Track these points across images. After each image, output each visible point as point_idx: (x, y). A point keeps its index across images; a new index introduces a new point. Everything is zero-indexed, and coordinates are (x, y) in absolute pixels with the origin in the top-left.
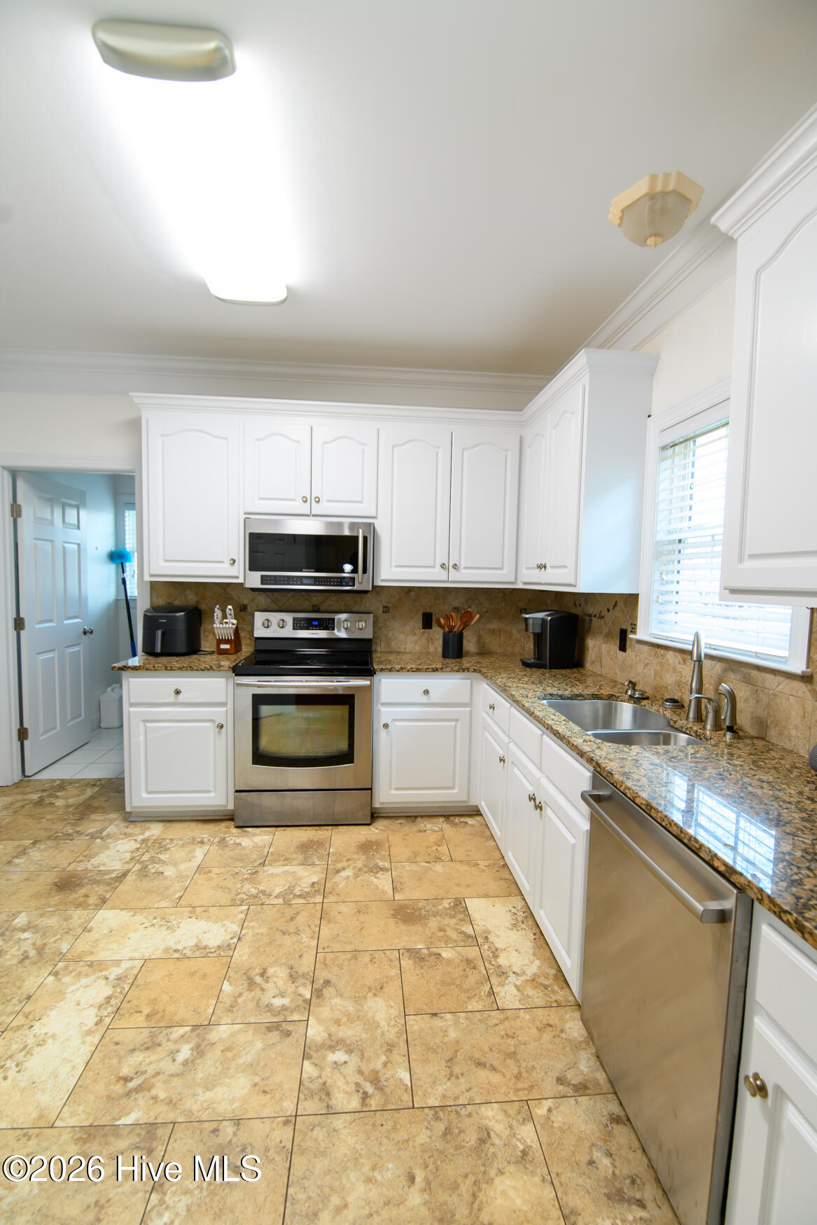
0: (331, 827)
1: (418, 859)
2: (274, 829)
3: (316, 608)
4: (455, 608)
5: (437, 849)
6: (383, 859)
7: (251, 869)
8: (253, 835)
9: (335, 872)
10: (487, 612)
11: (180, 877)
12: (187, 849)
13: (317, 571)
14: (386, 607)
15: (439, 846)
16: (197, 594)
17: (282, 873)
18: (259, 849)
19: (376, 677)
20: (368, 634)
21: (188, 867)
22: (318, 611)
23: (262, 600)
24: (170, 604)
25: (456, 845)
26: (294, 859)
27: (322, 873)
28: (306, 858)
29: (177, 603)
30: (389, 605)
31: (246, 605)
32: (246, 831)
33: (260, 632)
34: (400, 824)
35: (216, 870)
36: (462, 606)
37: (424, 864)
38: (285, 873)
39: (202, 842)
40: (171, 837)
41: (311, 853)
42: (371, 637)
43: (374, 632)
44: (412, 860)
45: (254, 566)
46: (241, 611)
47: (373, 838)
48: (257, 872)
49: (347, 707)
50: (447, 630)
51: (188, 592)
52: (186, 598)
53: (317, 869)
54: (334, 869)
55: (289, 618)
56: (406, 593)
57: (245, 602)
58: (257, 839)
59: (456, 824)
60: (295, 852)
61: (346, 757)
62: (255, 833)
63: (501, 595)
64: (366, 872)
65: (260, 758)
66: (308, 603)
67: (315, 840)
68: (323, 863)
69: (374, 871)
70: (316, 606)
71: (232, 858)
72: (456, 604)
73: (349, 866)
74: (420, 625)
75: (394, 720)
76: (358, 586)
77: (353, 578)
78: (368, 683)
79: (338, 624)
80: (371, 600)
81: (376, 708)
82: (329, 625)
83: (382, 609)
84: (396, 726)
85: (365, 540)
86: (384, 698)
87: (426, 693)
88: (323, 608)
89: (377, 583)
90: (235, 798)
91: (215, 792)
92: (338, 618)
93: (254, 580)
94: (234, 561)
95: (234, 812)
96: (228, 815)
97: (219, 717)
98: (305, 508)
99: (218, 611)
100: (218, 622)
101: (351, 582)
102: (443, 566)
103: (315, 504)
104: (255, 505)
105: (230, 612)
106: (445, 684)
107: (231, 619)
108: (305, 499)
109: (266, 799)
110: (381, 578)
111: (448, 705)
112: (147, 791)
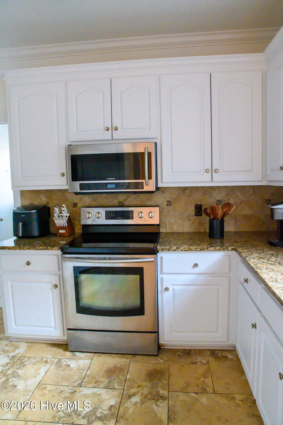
0: (131, 356)
1: (189, 390)
2: (93, 354)
3: (121, 204)
4: (218, 201)
5: (204, 381)
6: (163, 388)
7: (71, 389)
8: (79, 359)
9: (128, 397)
10: (241, 203)
11: (26, 391)
12: (36, 367)
13: (116, 180)
14: (169, 201)
15: (205, 378)
16: (47, 197)
17: (91, 394)
18: (80, 371)
19: (159, 255)
20: (156, 221)
21: (33, 382)
22: (123, 206)
23: (82, 200)
24: (32, 204)
25: (218, 378)
26: (102, 382)
27: (119, 397)
28: (110, 382)
30: (171, 200)
31: (77, 203)
32: (75, 355)
34: (179, 356)
35: (49, 388)
36: (223, 199)
37: (193, 395)
38: (94, 394)
39: (46, 362)
40: (29, 356)
41: (114, 377)
42: (158, 223)
43: (161, 219)
44: (184, 391)
46: (74, 207)
47: (158, 367)
48: (75, 391)
49: (138, 277)
50: (212, 217)
51: (42, 196)
52: (41, 200)
53: (116, 393)
54: (128, 394)
55: (103, 211)
56: (183, 191)
57: (76, 202)
58: (81, 362)
59: (219, 358)
60: (103, 376)
61: (139, 311)
62: (81, 357)
63: (251, 190)
64: (149, 399)
65: (81, 309)
66: (116, 201)
67: (119, 366)
68: (121, 388)
69: (156, 398)
70: (121, 202)
71: (62, 377)
72: (218, 197)
73: (138, 392)
74: (193, 213)
75: (173, 285)
76: (146, 189)
77: (143, 183)
78: (153, 259)
79: (135, 215)
80: (159, 198)
81: (160, 277)
82: (128, 215)
83: (166, 203)
84: (174, 289)
85: (149, 154)
86: (165, 271)
87: (196, 265)
88: (125, 204)
89: (160, 185)
90: (67, 334)
91: (56, 328)
92: (136, 210)
93: (76, 187)
94: (64, 175)
95: (67, 342)
96: (64, 343)
97: (54, 280)
98: (108, 135)
99: (57, 209)
100: (56, 216)
101: (141, 186)
102: (207, 171)
103: (114, 132)
104: (76, 136)
105: (64, 209)
106: (209, 260)
107: (65, 214)
108: (108, 129)
109: (87, 335)
110: (162, 182)
111: (212, 274)
112: (15, 325)
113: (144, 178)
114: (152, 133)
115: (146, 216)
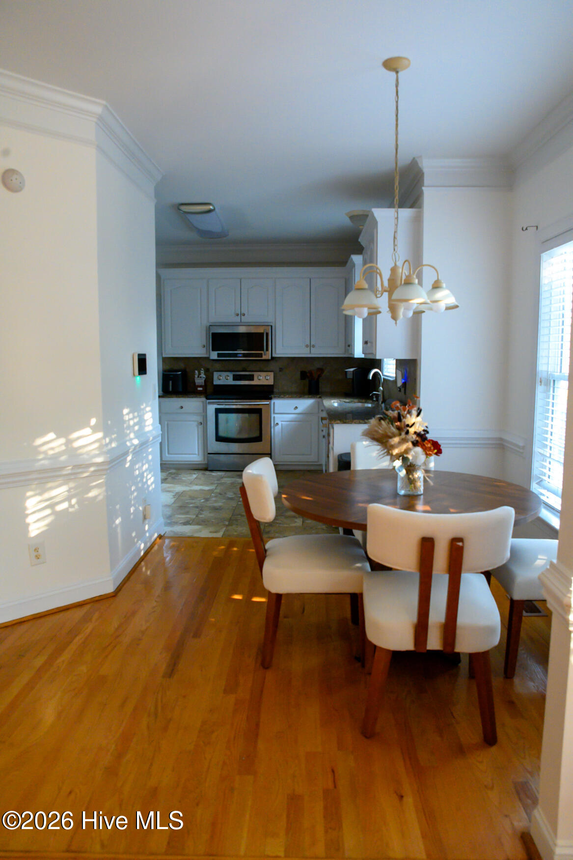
12: (189, 475)
13: (243, 351)
14: (281, 368)
16: (184, 364)
19: (273, 401)
20: (271, 382)
22: (245, 371)
23: (217, 366)
29: (175, 368)
30: (283, 367)
31: (209, 369)
32: (213, 472)
33: (216, 382)
36: (317, 366)
42: (272, 384)
43: (274, 383)
45: (214, 348)
46: (207, 371)
49: (258, 416)
50: (311, 379)
51: (180, 362)
52: (179, 366)
55: (230, 374)
56: (291, 361)
57: (209, 367)
58: (218, 474)
61: (259, 439)
65: (219, 439)
66: (240, 367)
70: (244, 368)
71: (209, 477)
74: (299, 377)
75: (282, 421)
76: (264, 357)
77: (262, 353)
78: (268, 403)
79: (255, 378)
80: (273, 365)
81: (273, 416)
82: (251, 378)
83: (278, 369)
84: (282, 424)
85: (267, 334)
86: (276, 411)
87: (296, 408)
88: (248, 370)
89: (274, 355)
90: (208, 457)
91: (198, 455)
92: (256, 374)
93: (214, 355)
94: (204, 347)
95: (207, 464)
96: (204, 466)
97: (200, 419)
98: (238, 319)
99: (196, 372)
100: (196, 376)
101: (261, 355)
102: (307, 346)
103: (242, 317)
104: (215, 318)
105: (202, 372)
106: (305, 404)
107: (203, 375)
108: (238, 315)
109: (222, 458)
110: (275, 353)
111: (307, 414)
112: (168, 453)
113: (263, 350)
114: (269, 319)
115: (263, 379)
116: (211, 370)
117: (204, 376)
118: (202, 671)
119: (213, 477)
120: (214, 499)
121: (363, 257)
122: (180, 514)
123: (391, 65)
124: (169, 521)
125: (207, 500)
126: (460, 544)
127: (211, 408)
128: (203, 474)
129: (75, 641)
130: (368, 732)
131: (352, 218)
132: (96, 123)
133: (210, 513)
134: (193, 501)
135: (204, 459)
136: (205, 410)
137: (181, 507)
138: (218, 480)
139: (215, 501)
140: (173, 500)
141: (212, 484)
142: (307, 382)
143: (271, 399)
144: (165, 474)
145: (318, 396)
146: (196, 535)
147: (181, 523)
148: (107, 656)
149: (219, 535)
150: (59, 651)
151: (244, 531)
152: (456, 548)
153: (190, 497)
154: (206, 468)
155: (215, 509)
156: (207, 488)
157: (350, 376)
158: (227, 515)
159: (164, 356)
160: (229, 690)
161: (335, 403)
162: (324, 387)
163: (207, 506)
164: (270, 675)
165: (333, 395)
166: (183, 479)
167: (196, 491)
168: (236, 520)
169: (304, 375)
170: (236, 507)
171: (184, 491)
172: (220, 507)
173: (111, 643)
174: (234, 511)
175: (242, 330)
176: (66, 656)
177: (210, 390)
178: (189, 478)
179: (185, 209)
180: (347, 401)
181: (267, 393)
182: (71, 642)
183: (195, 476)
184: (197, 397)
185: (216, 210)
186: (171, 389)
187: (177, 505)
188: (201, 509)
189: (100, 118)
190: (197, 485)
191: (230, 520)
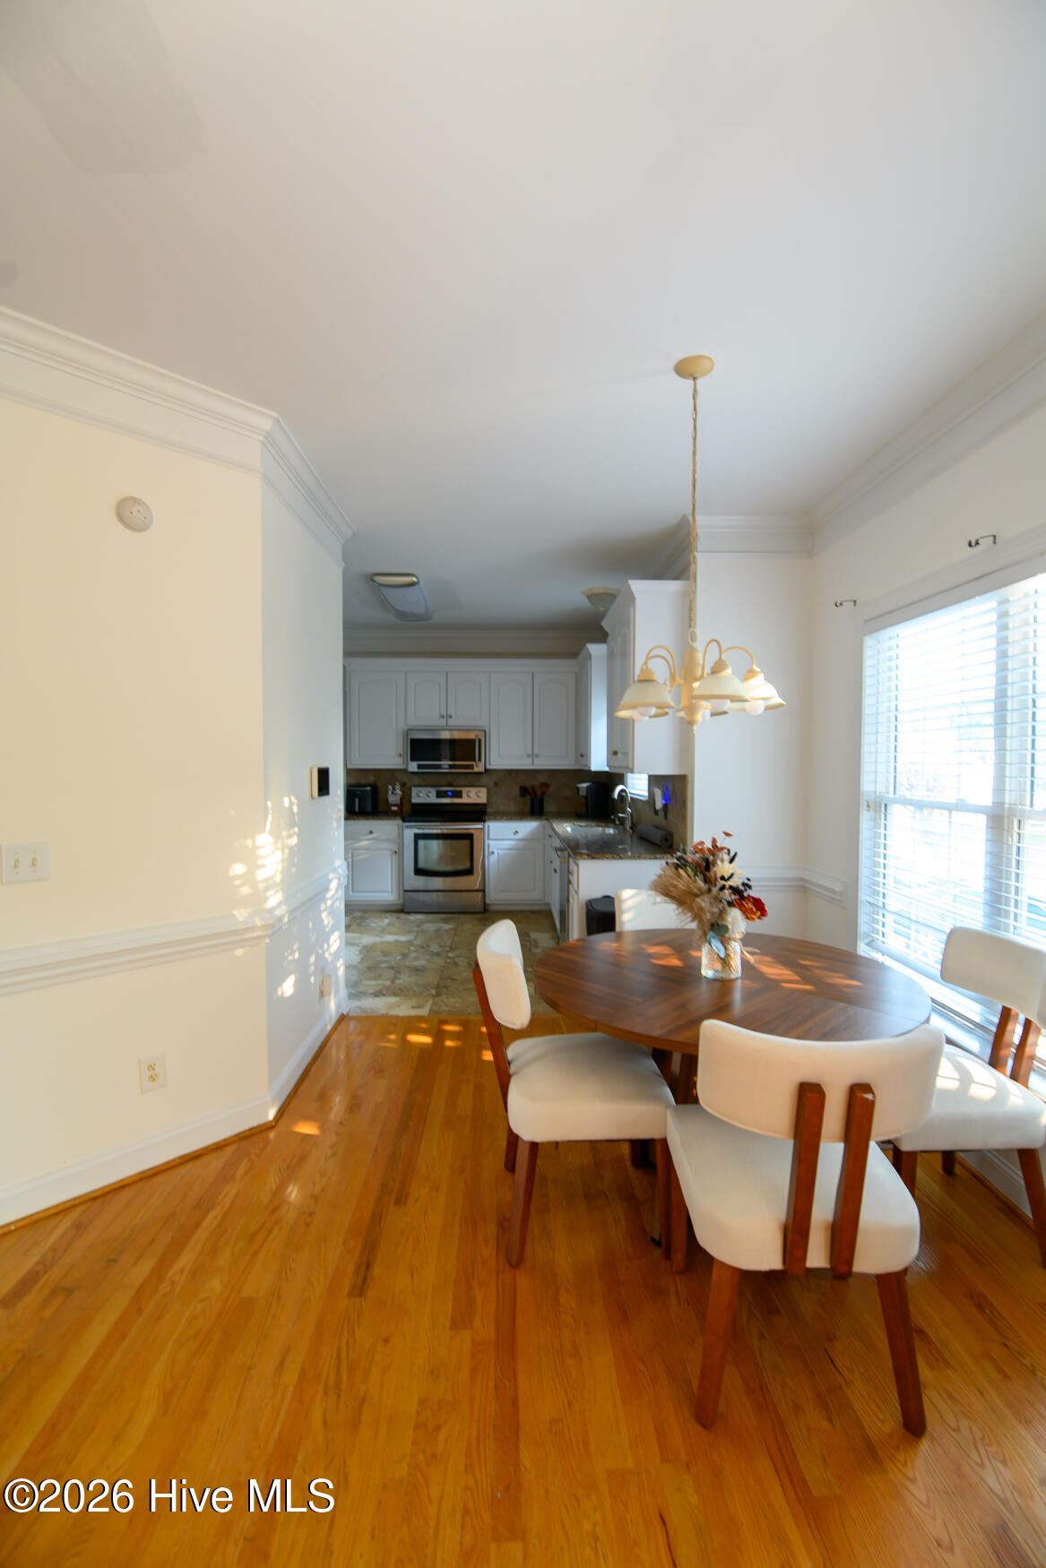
3: (452, 784)
13: (451, 761)
14: (496, 782)
16: (375, 776)
19: (486, 824)
20: (483, 800)
22: (453, 786)
23: (416, 780)
24: (361, 782)
29: (363, 782)
30: (498, 781)
31: (406, 783)
33: (415, 800)
42: (486, 802)
43: (488, 800)
45: (414, 757)
46: (402, 786)
49: (469, 841)
51: (370, 775)
52: (368, 779)
55: (433, 791)
56: (510, 773)
57: (405, 781)
61: (469, 872)
65: (419, 871)
66: (445, 781)
70: (451, 782)
74: (518, 794)
75: (498, 849)
76: (476, 770)
77: (473, 765)
78: (481, 826)
79: (464, 795)
80: (485, 779)
81: (487, 842)
82: (458, 794)
83: (492, 784)
84: (498, 853)
85: (480, 741)
86: (491, 836)
87: (517, 832)
88: (455, 784)
89: (488, 767)
90: (404, 895)
91: (392, 892)
92: (464, 790)
93: (413, 767)
94: (400, 755)
95: (403, 905)
96: (400, 907)
97: (394, 847)
98: (443, 722)
99: (390, 787)
100: (390, 792)
101: (472, 767)
102: (529, 756)
103: (449, 720)
104: (413, 721)
105: (398, 787)
106: (528, 827)
107: (398, 792)
108: (443, 717)
109: (421, 896)
110: (490, 764)
111: (530, 839)
112: (353, 891)
113: (474, 760)
114: (483, 723)
115: (474, 796)
116: (408, 785)
117: (400, 793)
118: (412, 1277)
119: (412, 921)
120: (414, 954)
121: (608, 646)
122: (370, 979)
123: (686, 369)
124: (354, 991)
125: (404, 956)
126: (870, 1096)
127: (409, 833)
128: (398, 918)
129: (205, 1223)
130: (706, 1414)
131: (590, 597)
132: (263, 443)
133: (410, 976)
134: (386, 959)
135: (399, 897)
136: (401, 836)
137: (369, 968)
138: (418, 926)
139: (416, 959)
140: (359, 958)
141: (410, 932)
142: (528, 798)
143: (484, 821)
144: (348, 918)
145: (544, 818)
146: (393, 1012)
147: (371, 994)
148: (255, 1254)
149: (424, 1012)
150: (177, 1247)
151: (457, 1005)
152: (860, 1102)
153: (382, 952)
154: (401, 910)
155: (417, 971)
156: (403, 938)
157: (583, 793)
158: (432, 979)
159: (349, 767)
160: (460, 1321)
161: (567, 828)
162: (549, 806)
163: (405, 966)
164: (523, 1281)
165: (564, 815)
166: (372, 925)
167: (389, 943)
168: (446, 987)
169: (524, 791)
170: (444, 967)
171: (374, 944)
172: (423, 966)
173: (264, 1223)
174: (442, 971)
175: (446, 735)
176: (187, 1259)
177: (406, 809)
178: (380, 924)
179: (379, 579)
180: (582, 824)
181: (478, 813)
182: (198, 1225)
183: (387, 921)
184: (390, 819)
185: (421, 583)
186: (357, 809)
187: (366, 965)
188: (397, 970)
189: (268, 436)
190: (390, 934)
191: (438, 987)
